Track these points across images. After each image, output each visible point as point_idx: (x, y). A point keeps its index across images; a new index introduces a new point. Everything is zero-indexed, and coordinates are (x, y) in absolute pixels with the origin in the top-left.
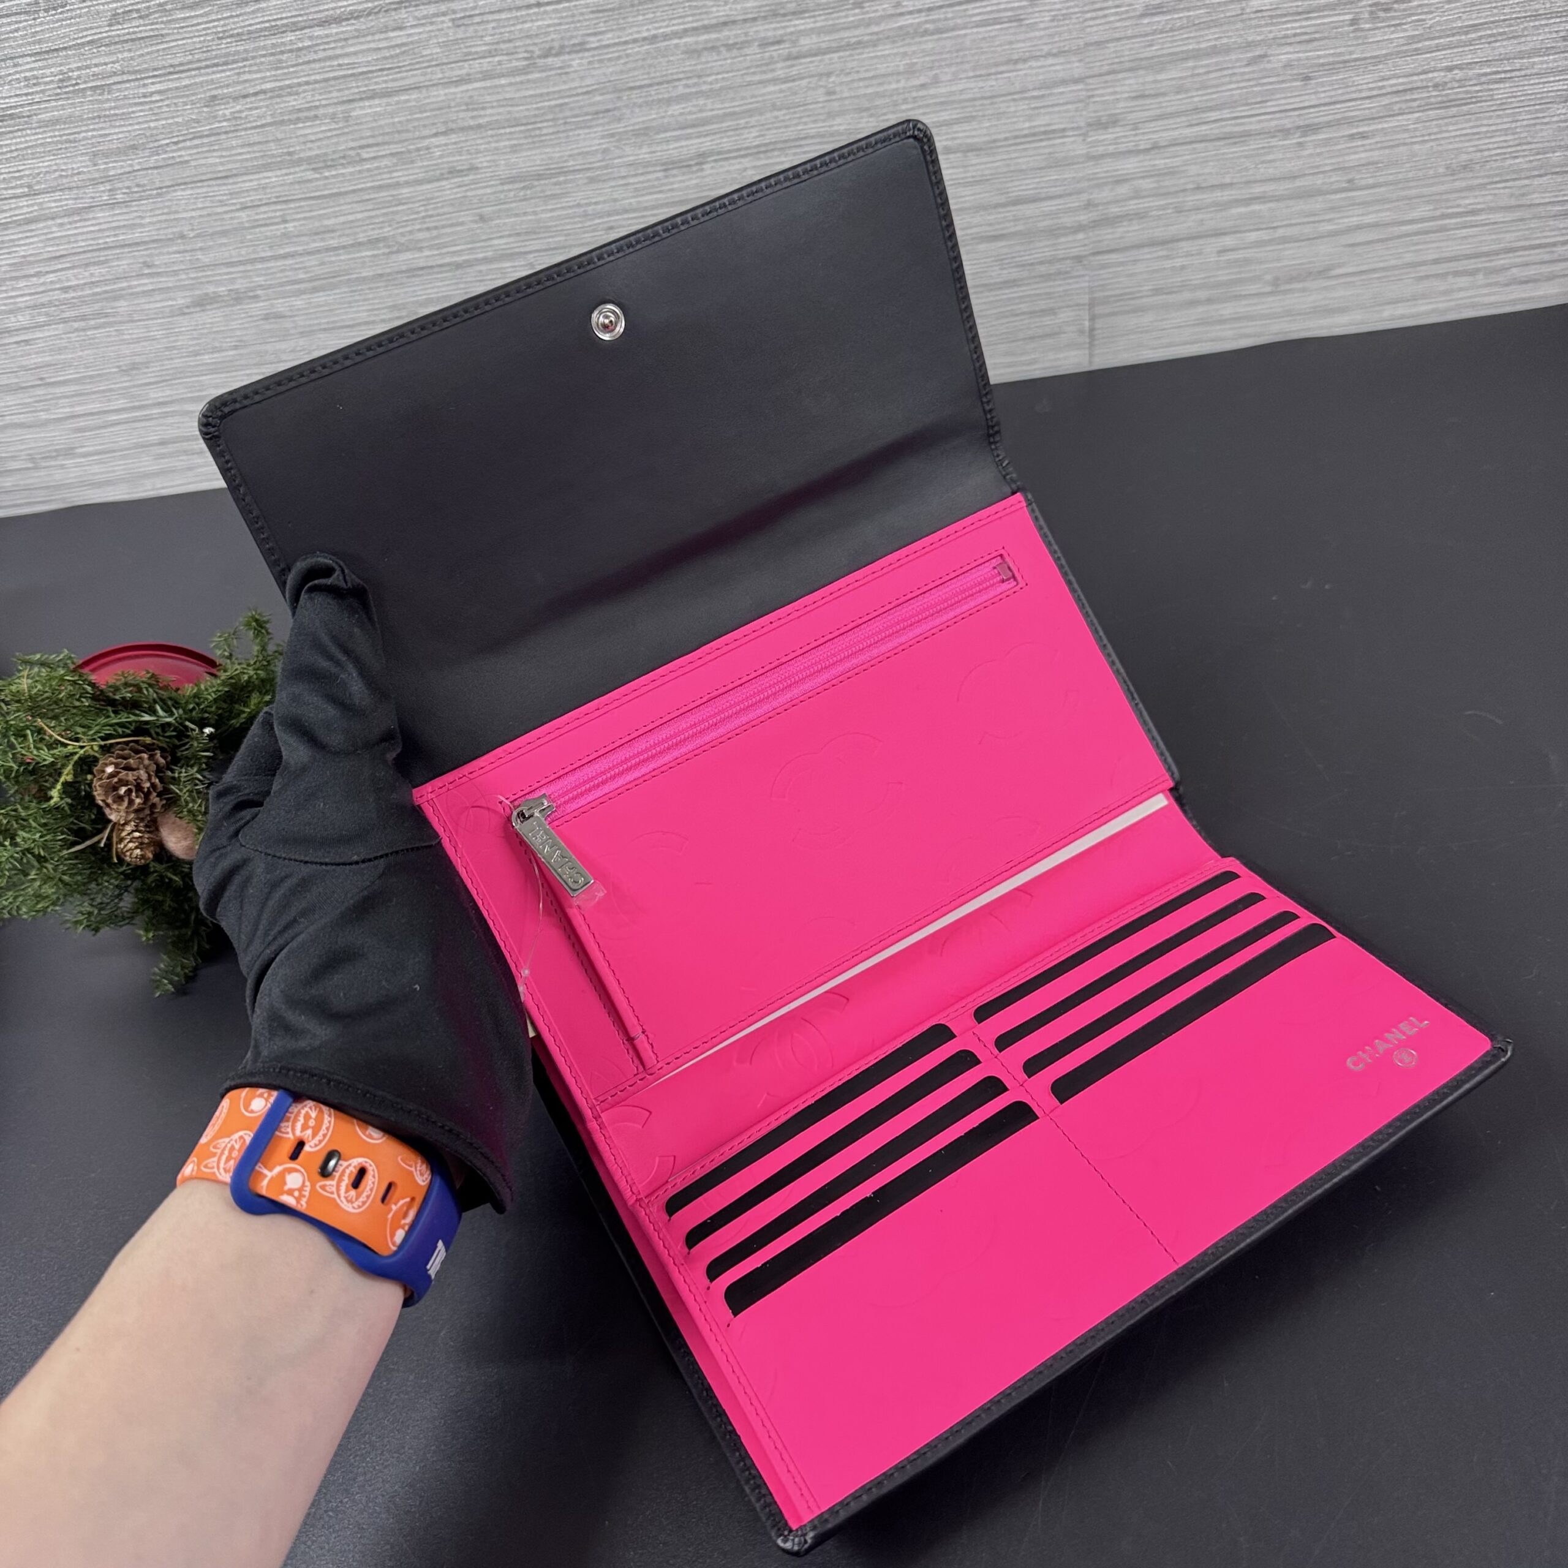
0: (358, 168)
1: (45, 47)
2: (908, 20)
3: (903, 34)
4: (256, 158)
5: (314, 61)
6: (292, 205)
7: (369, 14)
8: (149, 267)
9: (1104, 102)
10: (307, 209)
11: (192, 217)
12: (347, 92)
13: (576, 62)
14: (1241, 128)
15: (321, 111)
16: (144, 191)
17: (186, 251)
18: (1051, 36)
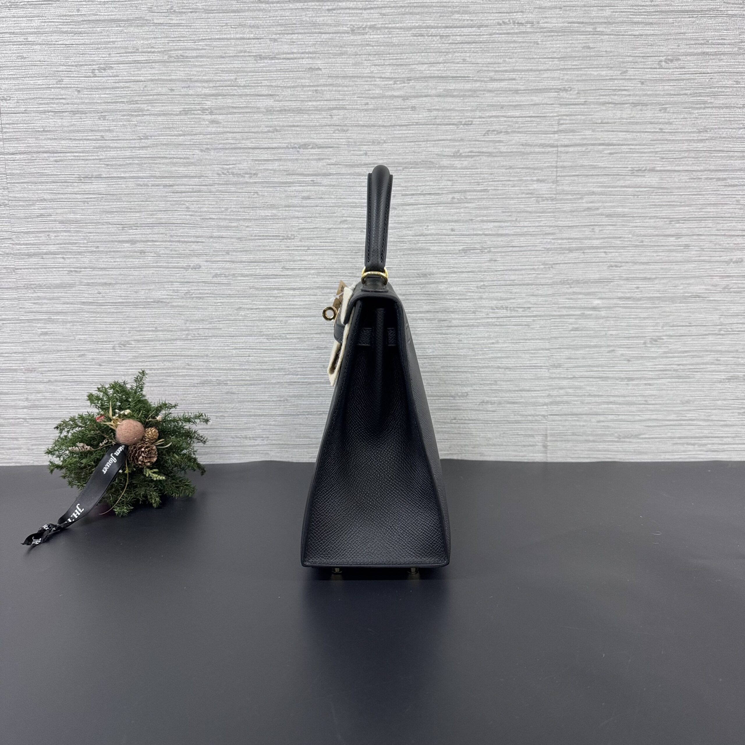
0: (284, 341)
1: (186, 280)
2: (490, 320)
3: (488, 325)
4: (247, 331)
6: (254, 351)
7: (306, 289)
8: (189, 365)
9: (556, 358)
10: (259, 353)
12: (289, 314)
14: (605, 375)
15: (278, 319)
16: (200, 336)
17: (206, 362)
18: (539, 332)
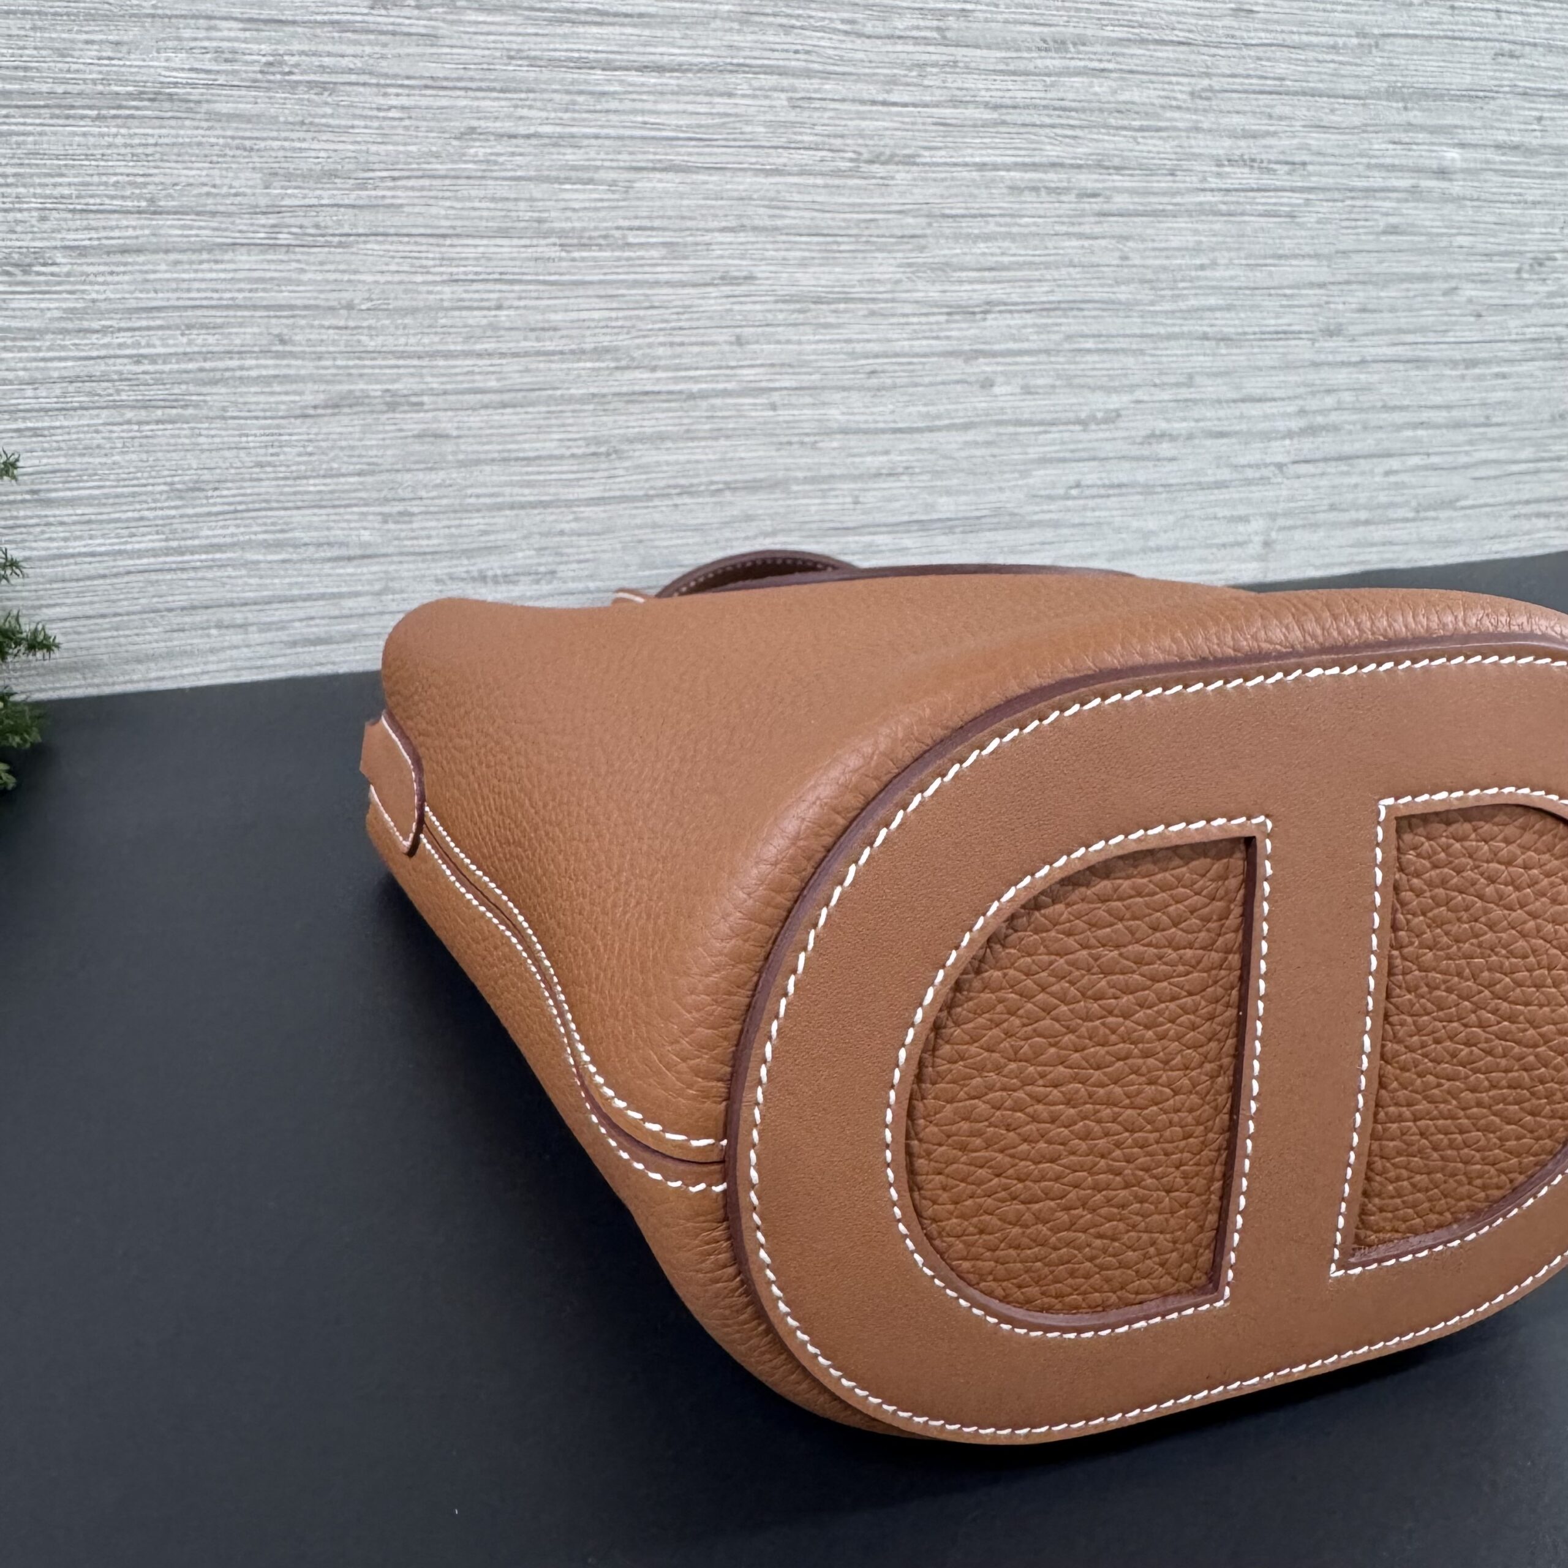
0: (617, 254)
3: (1201, 210)
4: (493, 218)
5: (616, 111)
6: (517, 288)
7: (700, 71)
9: (1335, 311)
10: (535, 295)
11: (377, 282)
12: (640, 157)
13: (902, 175)
15: (602, 175)
16: (323, 235)
17: (346, 328)
